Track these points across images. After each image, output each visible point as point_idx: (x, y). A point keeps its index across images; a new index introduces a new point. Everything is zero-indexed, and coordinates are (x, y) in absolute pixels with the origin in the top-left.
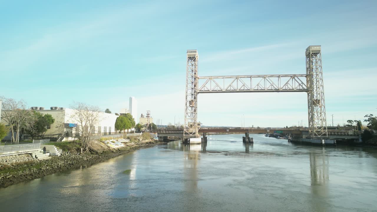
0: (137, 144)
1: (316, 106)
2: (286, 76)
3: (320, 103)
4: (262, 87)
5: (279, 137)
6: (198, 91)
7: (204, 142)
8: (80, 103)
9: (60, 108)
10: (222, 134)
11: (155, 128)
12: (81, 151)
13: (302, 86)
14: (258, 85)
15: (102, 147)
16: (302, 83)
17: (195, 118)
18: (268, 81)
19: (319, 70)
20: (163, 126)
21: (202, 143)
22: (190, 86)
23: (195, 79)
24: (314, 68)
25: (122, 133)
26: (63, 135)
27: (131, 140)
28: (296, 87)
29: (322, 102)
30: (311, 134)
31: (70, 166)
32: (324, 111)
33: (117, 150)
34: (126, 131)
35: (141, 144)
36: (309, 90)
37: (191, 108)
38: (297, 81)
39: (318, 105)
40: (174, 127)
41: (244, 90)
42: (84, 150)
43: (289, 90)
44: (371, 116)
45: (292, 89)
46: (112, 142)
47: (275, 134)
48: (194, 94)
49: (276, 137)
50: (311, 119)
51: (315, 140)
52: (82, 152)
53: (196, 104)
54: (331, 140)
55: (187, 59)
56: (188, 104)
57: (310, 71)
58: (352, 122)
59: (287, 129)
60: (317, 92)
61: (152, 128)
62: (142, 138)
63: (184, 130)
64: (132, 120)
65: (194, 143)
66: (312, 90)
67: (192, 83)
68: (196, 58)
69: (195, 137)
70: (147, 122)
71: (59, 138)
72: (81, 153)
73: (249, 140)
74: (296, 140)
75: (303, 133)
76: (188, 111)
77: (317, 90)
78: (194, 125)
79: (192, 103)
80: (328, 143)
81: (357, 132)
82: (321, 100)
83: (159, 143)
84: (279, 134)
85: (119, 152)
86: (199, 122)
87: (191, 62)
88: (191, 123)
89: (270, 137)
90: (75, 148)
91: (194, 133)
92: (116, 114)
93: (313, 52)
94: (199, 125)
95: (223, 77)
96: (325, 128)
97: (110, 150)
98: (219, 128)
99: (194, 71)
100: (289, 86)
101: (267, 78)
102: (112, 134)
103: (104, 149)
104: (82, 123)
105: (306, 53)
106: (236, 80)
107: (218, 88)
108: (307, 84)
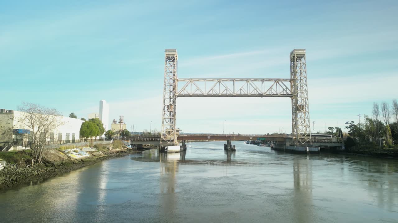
0: (106, 154)
1: (300, 112)
2: (270, 80)
3: (305, 109)
4: (245, 91)
5: (260, 144)
6: (178, 95)
7: (183, 150)
8: (31, 104)
9: (8, 110)
10: (202, 141)
11: (128, 135)
12: (31, 163)
13: (286, 91)
14: (241, 89)
15: (60, 157)
16: (287, 88)
17: (173, 124)
18: (251, 85)
19: (303, 68)
20: (138, 133)
21: (181, 151)
22: (168, 89)
23: (174, 81)
24: (298, 72)
25: (88, 141)
26: (10, 143)
27: (98, 149)
28: (280, 92)
29: (306, 108)
30: (295, 141)
31: (13, 183)
32: (308, 118)
33: (80, 161)
34: (94, 138)
35: (111, 153)
36: (293, 96)
37: (169, 113)
38: (281, 86)
39: (302, 111)
40: (150, 133)
41: (226, 94)
42: (36, 162)
43: (273, 95)
44: (352, 122)
45: (276, 94)
46: (74, 151)
47: (256, 141)
48: (173, 98)
49: (257, 144)
50: (295, 126)
51: (299, 148)
52: (33, 165)
53: (175, 109)
54: (315, 147)
55: (165, 59)
56: (166, 109)
57: (294, 75)
58: (333, 129)
59: (268, 136)
60: (301, 98)
61: (125, 135)
62: (112, 146)
63: (161, 137)
64: (101, 125)
65: (173, 151)
66: (296, 96)
67: (171, 85)
68: (175, 59)
69: (173, 145)
70: (119, 128)
71: (4, 148)
72: (31, 166)
73: (231, 148)
74: (279, 147)
75: (287, 140)
76: (166, 116)
77: (301, 95)
78: (172, 132)
79: (171, 108)
80: (313, 150)
81: (340, 139)
82: (305, 106)
83: (132, 151)
84: (261, 141)
85: (83, 163)
86: (178, 128)
87: (170, 63)
88: (169, 129)
89: (251, 144)
90: (24, 160)
91: (173, 141)
92: (82, 119)
93: (298, 56)
94: (178, 131)
95: (204, 80)
96: (309, 135)
97: (71, 160)
98: (199, 135)
99: (173, 72)
100: (273, 91)
101: (250, 82)
102: (75, 141)
103: (63, 160)
104: (33, 128)
105: (291, 57)
106: (219, 83)
107: (199, 91)
108: (291, 89)
